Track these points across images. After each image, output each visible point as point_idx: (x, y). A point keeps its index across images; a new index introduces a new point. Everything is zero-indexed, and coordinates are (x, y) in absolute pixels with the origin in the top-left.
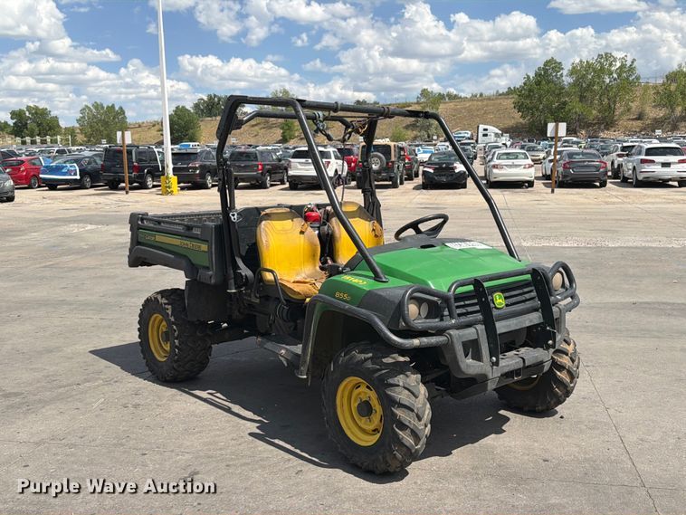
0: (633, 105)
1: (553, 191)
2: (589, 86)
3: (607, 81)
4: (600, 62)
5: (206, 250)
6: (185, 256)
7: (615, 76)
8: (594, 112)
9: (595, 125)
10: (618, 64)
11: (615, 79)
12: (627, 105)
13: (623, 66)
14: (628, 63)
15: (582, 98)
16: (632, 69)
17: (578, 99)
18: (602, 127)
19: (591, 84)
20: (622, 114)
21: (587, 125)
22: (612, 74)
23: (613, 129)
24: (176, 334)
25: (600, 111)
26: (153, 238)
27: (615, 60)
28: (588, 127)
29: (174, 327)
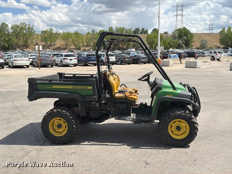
0: (34, 41)
1: (40, 69)
2: (18, 33)
3: (25, 32)
4: (21, 26)
5: (92, 88)
6: (76, 92)
7: (27, 30)
8: (21, 42)
9: (22, 46)
10: (28, 27)
11: (27, 32)
12: (32, 40)
13: (29, 27)
14: (31, 27)
15: (17, 37)
16: (32, 29)
17: (15, 38)
18: (25, 47)
19: (19, 33)
20: (31, 43)
21: (19, 47)
22: (26, 30)
23: (28, 48)
24: (74, 123)
25: (23, 42)
26: (51, 87)
27: (27, 25)
28: (20, 47)
29: (73, 120)
